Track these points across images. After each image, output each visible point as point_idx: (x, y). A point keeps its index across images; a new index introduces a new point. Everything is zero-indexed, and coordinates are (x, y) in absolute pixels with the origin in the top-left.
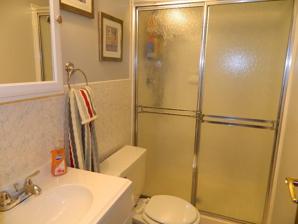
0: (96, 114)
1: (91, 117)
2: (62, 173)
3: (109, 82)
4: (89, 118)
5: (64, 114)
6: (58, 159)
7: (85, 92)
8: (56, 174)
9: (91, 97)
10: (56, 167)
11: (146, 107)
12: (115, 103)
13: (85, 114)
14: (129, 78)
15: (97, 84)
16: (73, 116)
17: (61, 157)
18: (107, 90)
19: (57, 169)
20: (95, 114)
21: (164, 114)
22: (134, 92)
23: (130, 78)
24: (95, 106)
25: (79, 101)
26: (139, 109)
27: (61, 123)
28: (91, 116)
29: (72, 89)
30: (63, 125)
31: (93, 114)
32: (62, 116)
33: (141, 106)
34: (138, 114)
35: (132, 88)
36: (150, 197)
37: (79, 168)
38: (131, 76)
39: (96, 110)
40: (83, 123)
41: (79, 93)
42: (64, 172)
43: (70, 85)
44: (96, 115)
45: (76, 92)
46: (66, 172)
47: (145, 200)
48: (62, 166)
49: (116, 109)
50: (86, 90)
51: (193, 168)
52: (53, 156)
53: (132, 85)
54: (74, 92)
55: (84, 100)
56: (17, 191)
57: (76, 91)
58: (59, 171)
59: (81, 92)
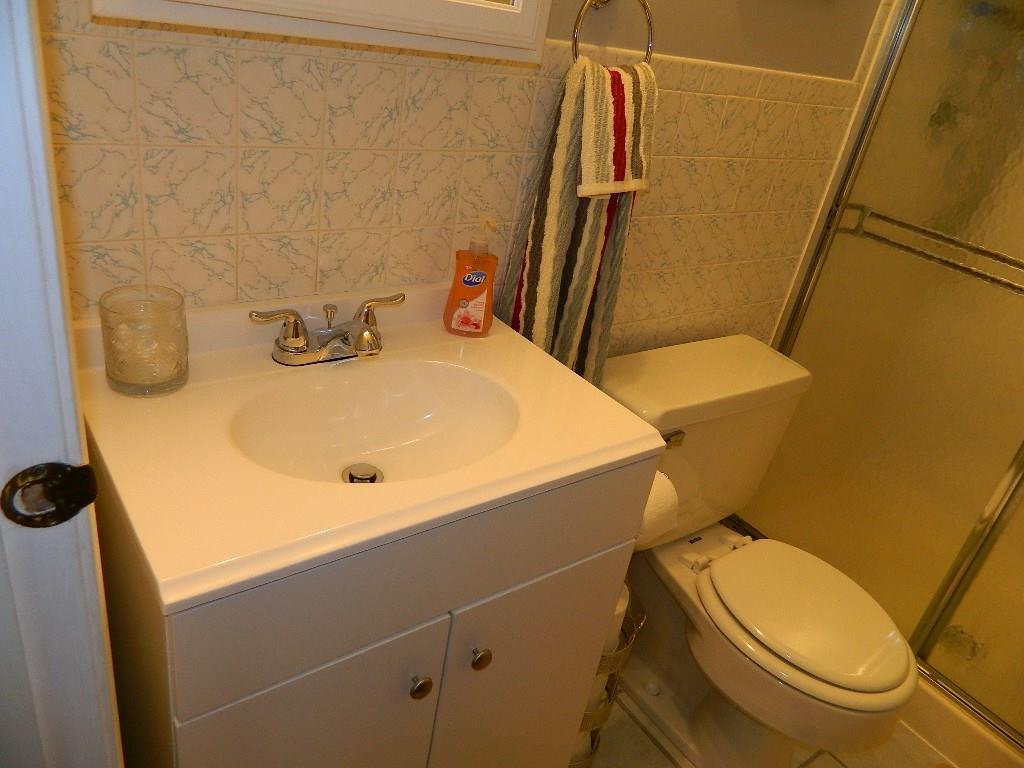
0: (641, 174)
1: (616, 180)
2: (472, 329)
3: (750, 74)
4: (607, 181)
5: (535, 143)
6: (470, 283)
7: (627, 80)
8: (454, 325)
9: (644, 105)
10: (459, 306)
11: (879, 216)
12: (748, 164)
13: (598, 160)
14: (851, 79)
15: (693, 67)
16: (560, 157)
17: (482, 280)
18: (732, 101)
19: (461, 311)
20: (637, 174)
21: (946, 263)
22: (852, 145)
23: (855, 78)
24: (648, 145)
25: (592, 110)
26: (850, 219)
27: (518, 175)
28: (620, 176)
29: (583, 60)
30: (525, 181)
31: (628, 170)
32: (527, 148)
33: (862, 208)
34: (839, 236)
35: (851, 124)
36: (755, 538)
37: (531, 340)
38: (865, 69)
39: (649, 164)
40: (584, 190)
41: (604, 78)
42: (480, 330)
43: (581, 45)
44: (641, 177)
45: (593, 73)
46: (485, 333)
47: (735, 538)
48: (477, 308)
49: (749, 187)
50: (634, 74)
51: (981, 516)
52: (460, 269)
53: (856, 110)
54: (585, 69)
55: (611, 109)
56: (329, 328)
57: (593, 69)
58: (466, 321)
59: (608, 76)
